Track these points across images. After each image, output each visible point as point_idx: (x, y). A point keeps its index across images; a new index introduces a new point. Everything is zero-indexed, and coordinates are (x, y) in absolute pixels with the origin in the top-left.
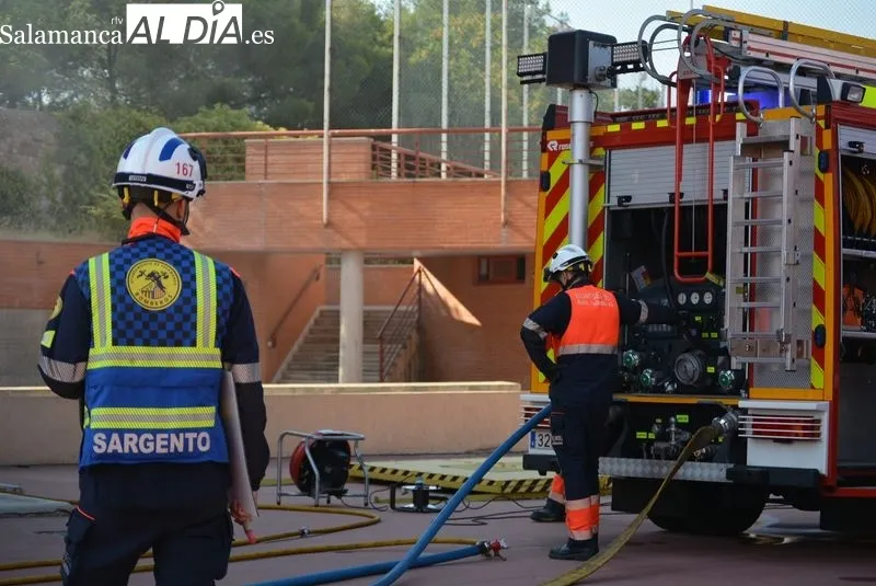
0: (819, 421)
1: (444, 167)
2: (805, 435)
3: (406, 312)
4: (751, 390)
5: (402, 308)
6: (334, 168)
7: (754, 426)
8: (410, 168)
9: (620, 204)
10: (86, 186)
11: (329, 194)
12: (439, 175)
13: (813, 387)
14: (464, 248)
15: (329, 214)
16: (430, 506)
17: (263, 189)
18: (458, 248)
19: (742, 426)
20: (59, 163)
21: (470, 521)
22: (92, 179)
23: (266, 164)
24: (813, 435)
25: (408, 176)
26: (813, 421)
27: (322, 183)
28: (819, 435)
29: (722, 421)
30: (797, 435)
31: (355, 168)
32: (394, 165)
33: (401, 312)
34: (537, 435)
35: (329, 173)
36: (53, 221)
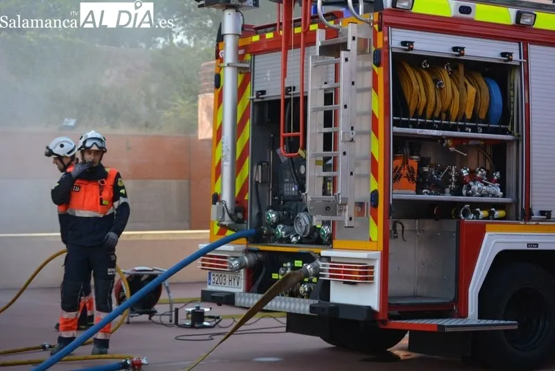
0: (372, 267)
2: (361, 279)
4: (334, 241)
7: (330, 271)
9: (257, 97)
13: (371, 240)
16: (205, 323)
19: (323, 270)
21: (207, 337)
24: (366, 279)
26: (367, 268)
28: (372, 279)
29: (309, 267)
30: (356, 278)
34: (212, 274)
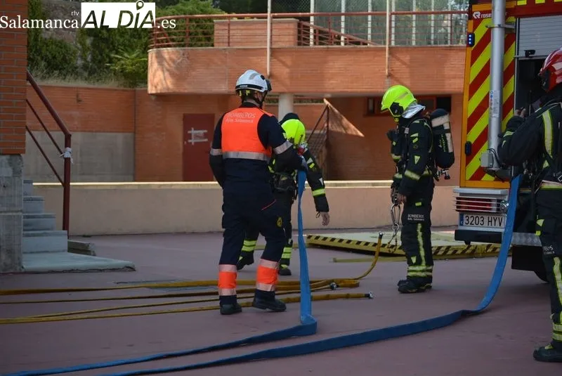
1: (342, 38)
3: (319, 134)
5: (317, 132)
6: (274, 39)
8: (321, 38)
9: (527, 55)
10: (107, 51)
11: (271, 56)
12: (339, 43)
14: (361, 92)
15: (271, 69)
17: (227, 53)
18: (357, 92)
20: (89, 36)
22: (111, 46)
23: (229, 37)
25: (321, 44)
27: (266, 49)
31: (286, 39)
32: (312, 37)
33: (316, 134)
34: (464, 216)
35: (271, 43)
36: (86, 74)
